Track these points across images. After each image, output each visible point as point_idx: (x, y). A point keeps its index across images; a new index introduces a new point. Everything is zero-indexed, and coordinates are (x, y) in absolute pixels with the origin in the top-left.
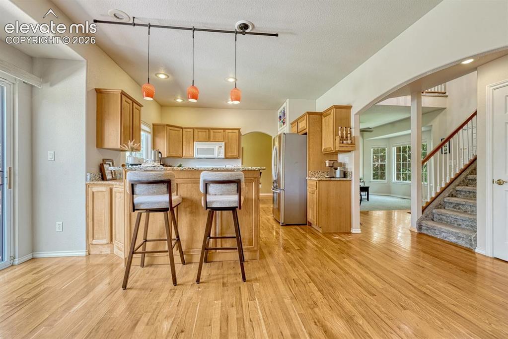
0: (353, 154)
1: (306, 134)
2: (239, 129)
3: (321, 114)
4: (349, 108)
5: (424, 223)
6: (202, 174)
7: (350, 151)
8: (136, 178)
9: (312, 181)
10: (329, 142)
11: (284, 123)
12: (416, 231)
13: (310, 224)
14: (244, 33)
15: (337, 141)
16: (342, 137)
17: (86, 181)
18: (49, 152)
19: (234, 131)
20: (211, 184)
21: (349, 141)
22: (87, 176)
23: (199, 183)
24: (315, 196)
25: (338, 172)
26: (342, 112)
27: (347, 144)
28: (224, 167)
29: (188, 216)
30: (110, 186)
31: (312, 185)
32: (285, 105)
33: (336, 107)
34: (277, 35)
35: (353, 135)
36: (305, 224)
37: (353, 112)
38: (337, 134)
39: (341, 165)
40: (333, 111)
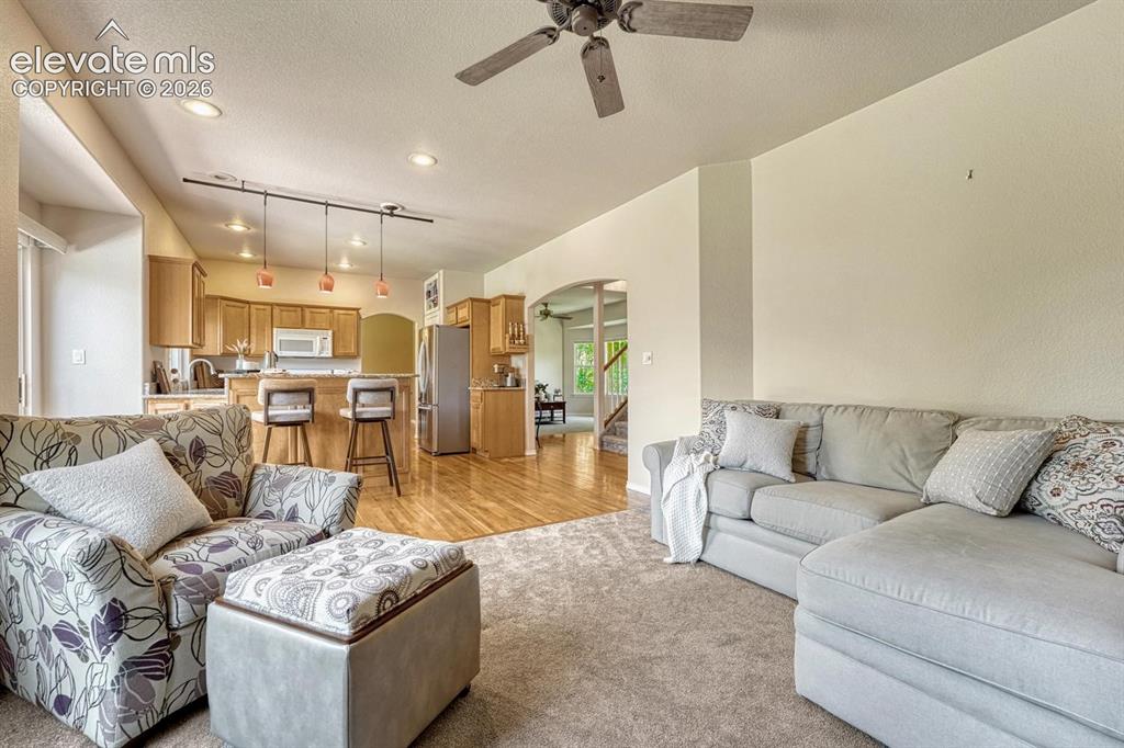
0: (527, 357)
1: (468, 327)
2: (358, 310)
3: (488, 302)
4: (521, 298)
5: (605, 438)
6: (351, 381)
7: (523, 353)
8: (273, 387)
9: (476, 391)
10: (498, 342)
11: (435, 305)
12: (598, 448)
13: (475, 450)
14: (392, 215)
15: (507, 341)
16: (513, 335)
17: (144, 393)
18: (75, 351)
19: (350, 312)
20: (362, 393)
21: (522, 341)
22: (144, 386)
23: (346, 392)
24: (480, 410)
25: (509, 379)
26: (514, 302)
27: (520, 344)
28: (330, 372)
29: (319, 434)
30: (186, 402)
31: (477, 397)
32: (437, 276)
33: (506, 297)
34: (431, 221)
35: (527, 333)
36: (468, 451)
37: (527, 304)
38: (507, 332)
39: (513, 370)
40: (503, 301)
